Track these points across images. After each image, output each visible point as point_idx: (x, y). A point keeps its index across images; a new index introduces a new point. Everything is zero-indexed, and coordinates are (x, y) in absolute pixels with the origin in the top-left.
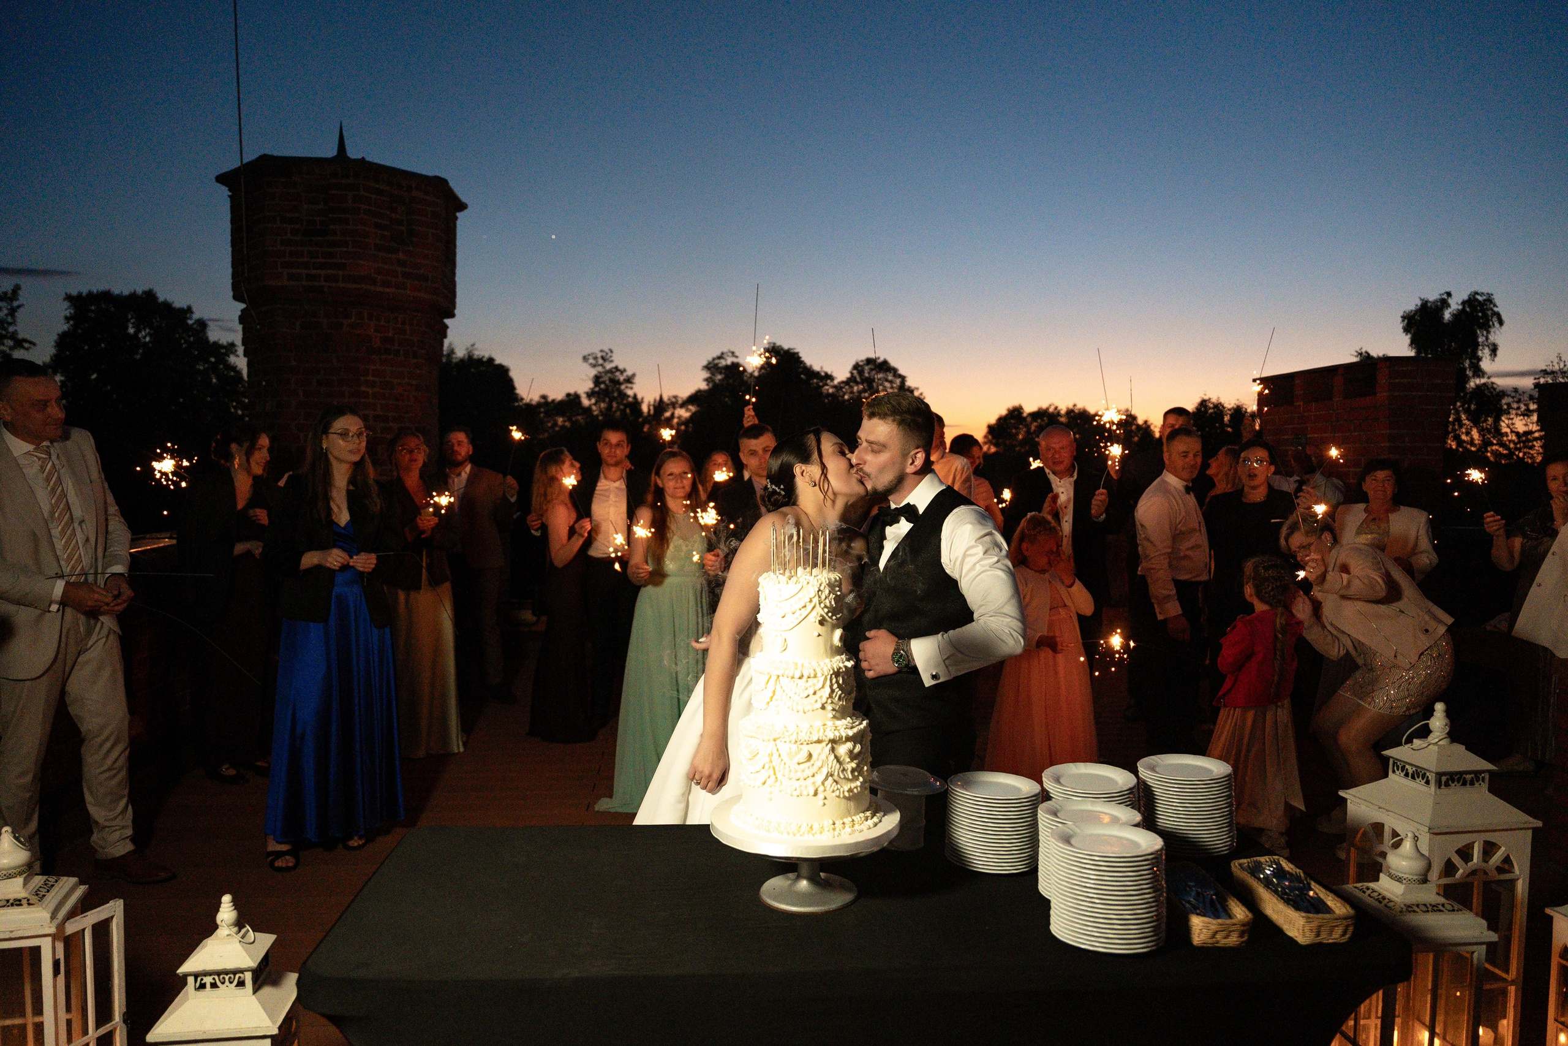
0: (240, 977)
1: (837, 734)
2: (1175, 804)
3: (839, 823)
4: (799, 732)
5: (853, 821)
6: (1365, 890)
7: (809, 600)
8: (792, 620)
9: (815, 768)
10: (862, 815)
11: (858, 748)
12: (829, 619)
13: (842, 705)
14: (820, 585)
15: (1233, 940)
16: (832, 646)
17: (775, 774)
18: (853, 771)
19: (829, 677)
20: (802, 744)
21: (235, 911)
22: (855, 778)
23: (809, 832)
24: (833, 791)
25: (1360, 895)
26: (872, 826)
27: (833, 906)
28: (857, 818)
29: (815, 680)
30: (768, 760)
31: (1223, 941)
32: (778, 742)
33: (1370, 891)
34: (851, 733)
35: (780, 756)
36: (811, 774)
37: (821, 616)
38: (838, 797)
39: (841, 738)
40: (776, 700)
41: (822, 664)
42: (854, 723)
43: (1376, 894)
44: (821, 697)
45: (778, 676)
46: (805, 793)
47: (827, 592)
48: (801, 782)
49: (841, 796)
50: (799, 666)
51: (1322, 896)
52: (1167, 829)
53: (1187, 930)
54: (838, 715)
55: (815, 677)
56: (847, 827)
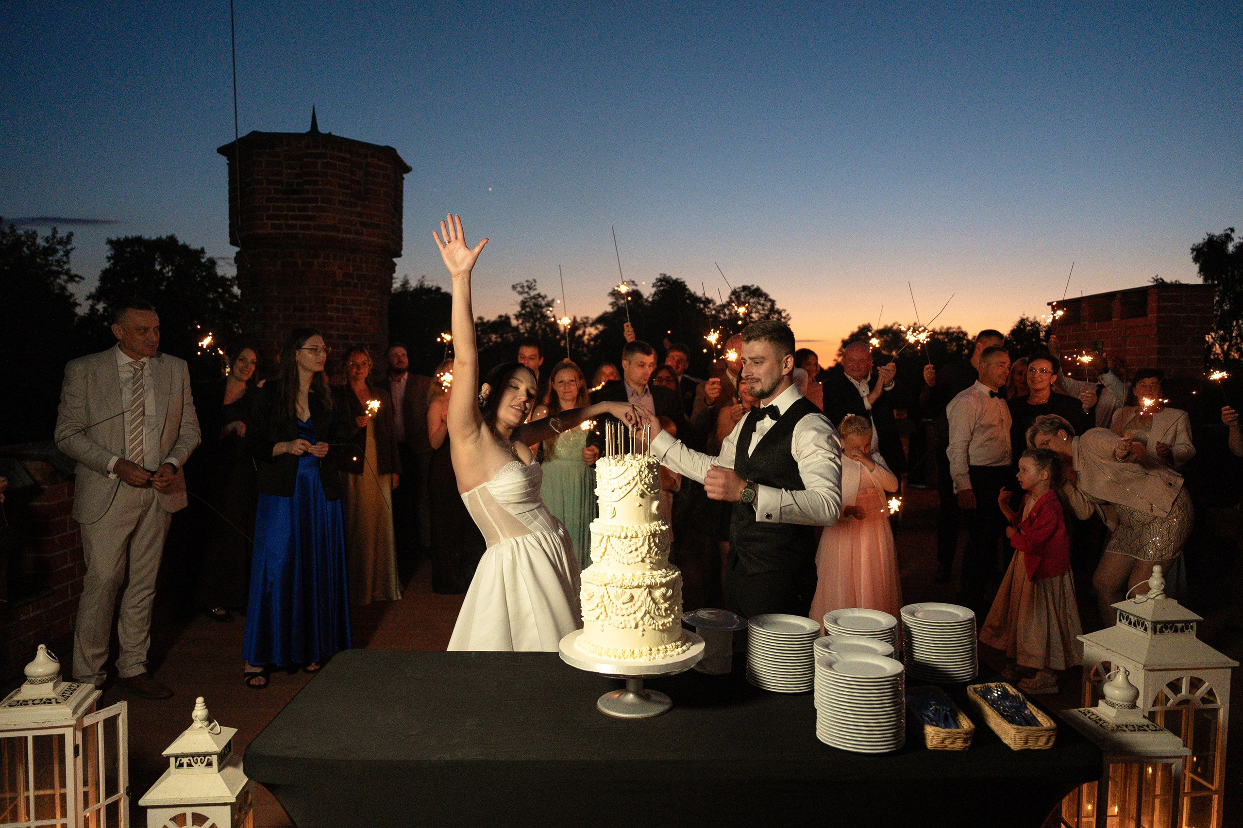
0: (208, 759)
1: (653, 581)
3: (654, 650)
4: (625, 580)
5: (666, 648)
6: (1086, 713)
7: (632, 478)
8: (620, 493)
9: (636, 607)
10: (673, 644)
11: (670, 592)
12: (648, 493)
13: (658, 559)
14: (641, 467)
15: (959, 745)
16: (650, 513)
17: (606, 611)
18: (666, 610)
19: (647, 537)
20: (626, 588)
21: (206, 709)
22: (668, 616)
23: (631, 656)
24: (650, 625)
25: (1082, 717)
26: (680, 652)
27: (651, 714)
28: (669, 646)
29: (637, 540)
30: (600, 600)
31: (950, 746)
32: (608, 586)
33: (1091, 714)
34: (664, 581)
35: (609, 597)
36: (633, 612)
37: (642, 490)
38: (654, 629)
39: (656, 584)
40: (607, 555)
41: (642, 527)
42: (668, 573)
43: (1095, 716)
44: (641, 553)
45: (609, 537)
46: (628, 626)
47: (646, 472)
48: (626, 617)
49: (657, 629)
50: (625, 529)
51: (1034, 713)
52: (921, 661)
53: (922, 737)
54: (654, 567)
55: (637, 537)
56: (661, 652)
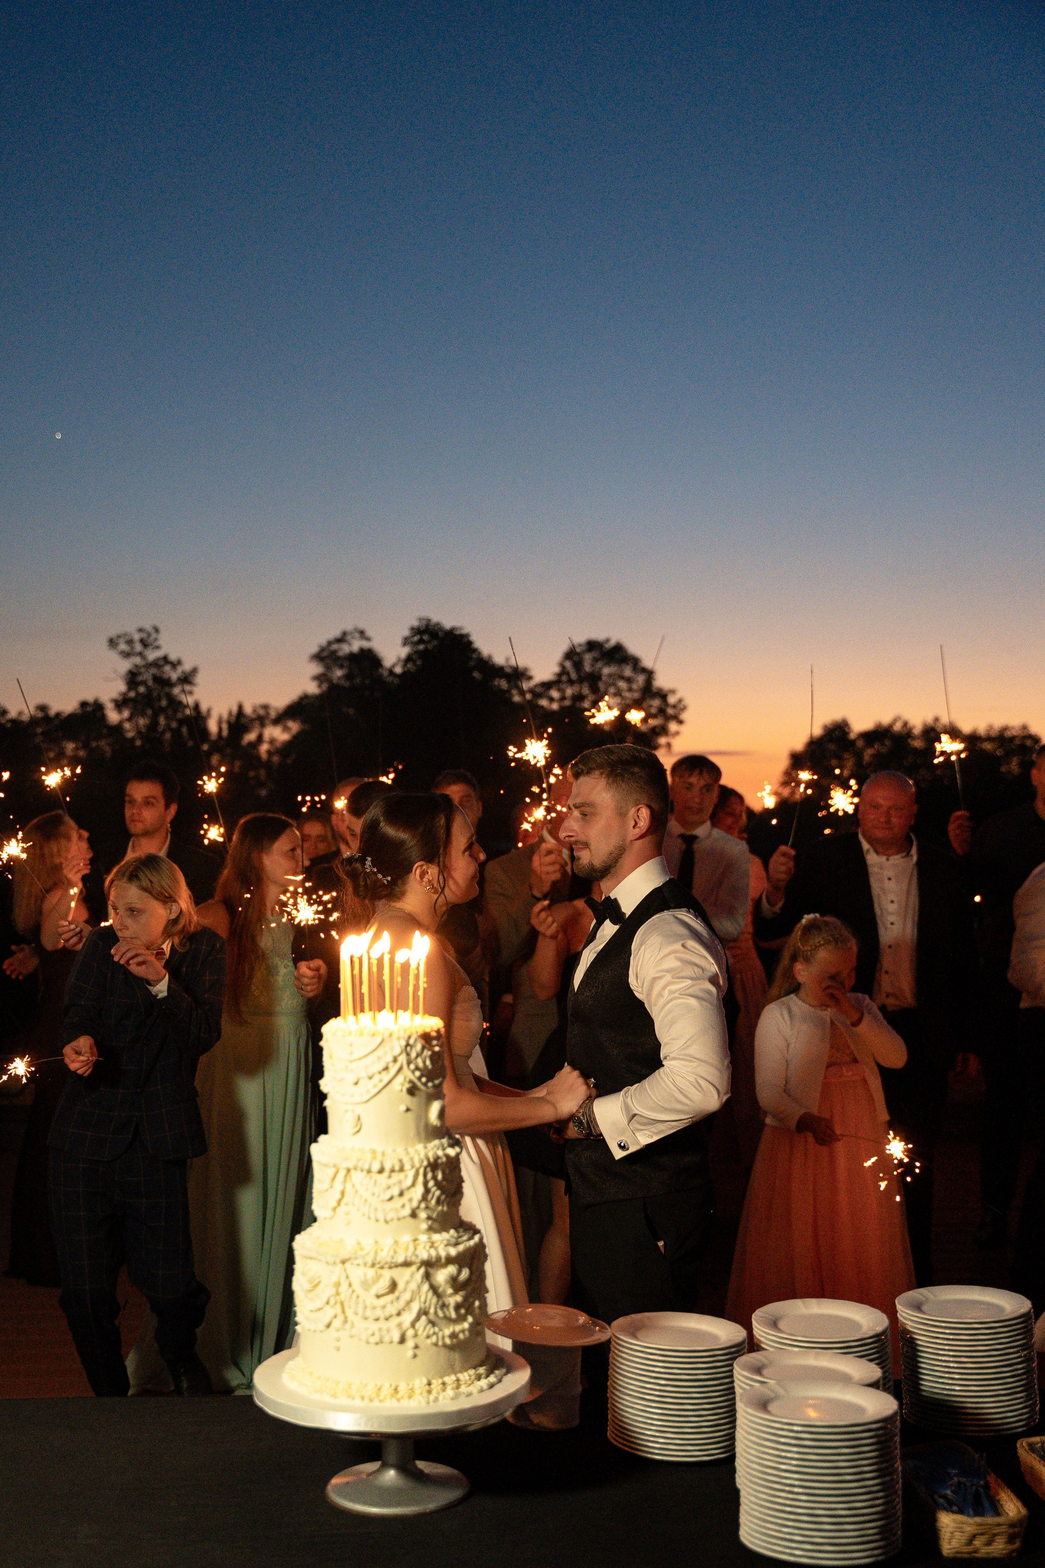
1: (433, 1253)
2: (943, 1358)
3: (436, 1383)
4: (379, 1251)
5: (458, 1380)
7: (392, 1059)
8: (369, 1087)
9: (402, 1303)
10: (472, 1372)
11: (465, 1274)
12: (422, 1087)
13: (442, 1211)
15: (999, 1548)
16: (427, 1125)
17: (343, 1312)
18: (458, 1307)
19: (422, 1171)
20: (382, 1268)
22: (461, 1319)
23: (392, 1396)
24: (428, 1337)
26: (485, 1387)
27: (431, 1506)
28: (464, 1376)
29: (401, 1176)
30: (333, 1291)
31: (984, 1550)
32: (347, 1265)
34: (453, 1252)
35: (350, 1285)
36: (394, 1312)
37: (411, 1081)
38: (436, 1344)
39: (439, 1258)
40: (346, 1205)
41: (411, 1150)
42: (460, 1237)
44: (410, 1200)
45: (349, 1171)
46: (387, 1339)
47: (419, 1047)
48: (383, 1324)
49: (440, 1343)
50: (379, 1156)
52: (937, 1396)
53: (933, 1534)
54: (436, 1226)
55: (402, 1169)
56: (449, 1388)
